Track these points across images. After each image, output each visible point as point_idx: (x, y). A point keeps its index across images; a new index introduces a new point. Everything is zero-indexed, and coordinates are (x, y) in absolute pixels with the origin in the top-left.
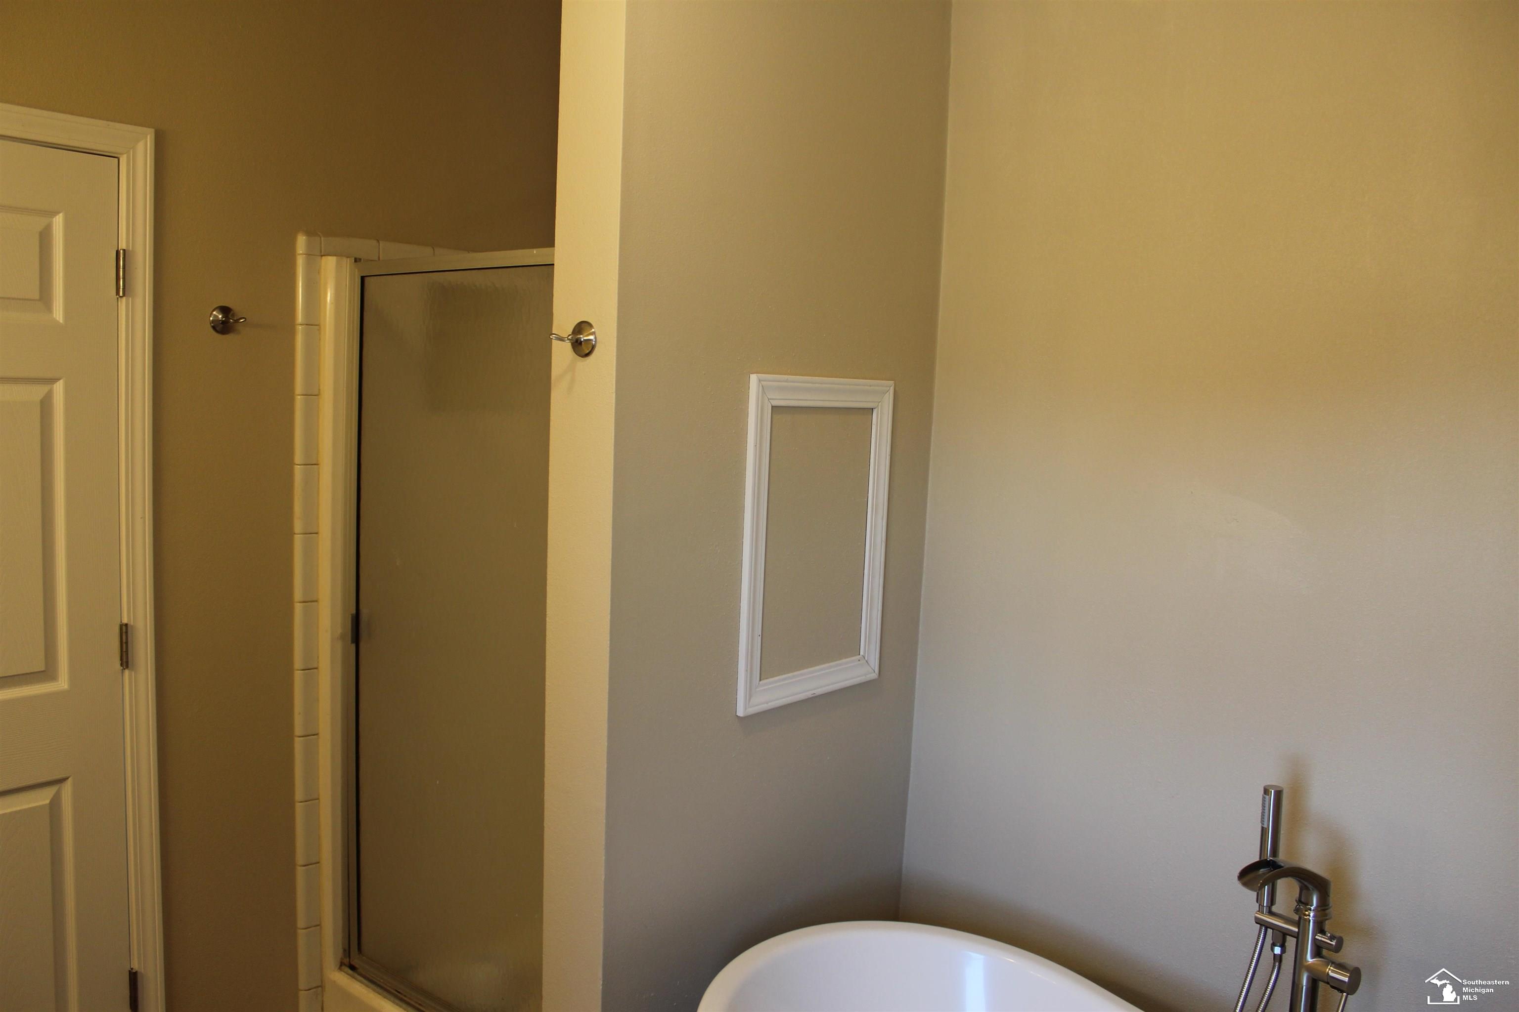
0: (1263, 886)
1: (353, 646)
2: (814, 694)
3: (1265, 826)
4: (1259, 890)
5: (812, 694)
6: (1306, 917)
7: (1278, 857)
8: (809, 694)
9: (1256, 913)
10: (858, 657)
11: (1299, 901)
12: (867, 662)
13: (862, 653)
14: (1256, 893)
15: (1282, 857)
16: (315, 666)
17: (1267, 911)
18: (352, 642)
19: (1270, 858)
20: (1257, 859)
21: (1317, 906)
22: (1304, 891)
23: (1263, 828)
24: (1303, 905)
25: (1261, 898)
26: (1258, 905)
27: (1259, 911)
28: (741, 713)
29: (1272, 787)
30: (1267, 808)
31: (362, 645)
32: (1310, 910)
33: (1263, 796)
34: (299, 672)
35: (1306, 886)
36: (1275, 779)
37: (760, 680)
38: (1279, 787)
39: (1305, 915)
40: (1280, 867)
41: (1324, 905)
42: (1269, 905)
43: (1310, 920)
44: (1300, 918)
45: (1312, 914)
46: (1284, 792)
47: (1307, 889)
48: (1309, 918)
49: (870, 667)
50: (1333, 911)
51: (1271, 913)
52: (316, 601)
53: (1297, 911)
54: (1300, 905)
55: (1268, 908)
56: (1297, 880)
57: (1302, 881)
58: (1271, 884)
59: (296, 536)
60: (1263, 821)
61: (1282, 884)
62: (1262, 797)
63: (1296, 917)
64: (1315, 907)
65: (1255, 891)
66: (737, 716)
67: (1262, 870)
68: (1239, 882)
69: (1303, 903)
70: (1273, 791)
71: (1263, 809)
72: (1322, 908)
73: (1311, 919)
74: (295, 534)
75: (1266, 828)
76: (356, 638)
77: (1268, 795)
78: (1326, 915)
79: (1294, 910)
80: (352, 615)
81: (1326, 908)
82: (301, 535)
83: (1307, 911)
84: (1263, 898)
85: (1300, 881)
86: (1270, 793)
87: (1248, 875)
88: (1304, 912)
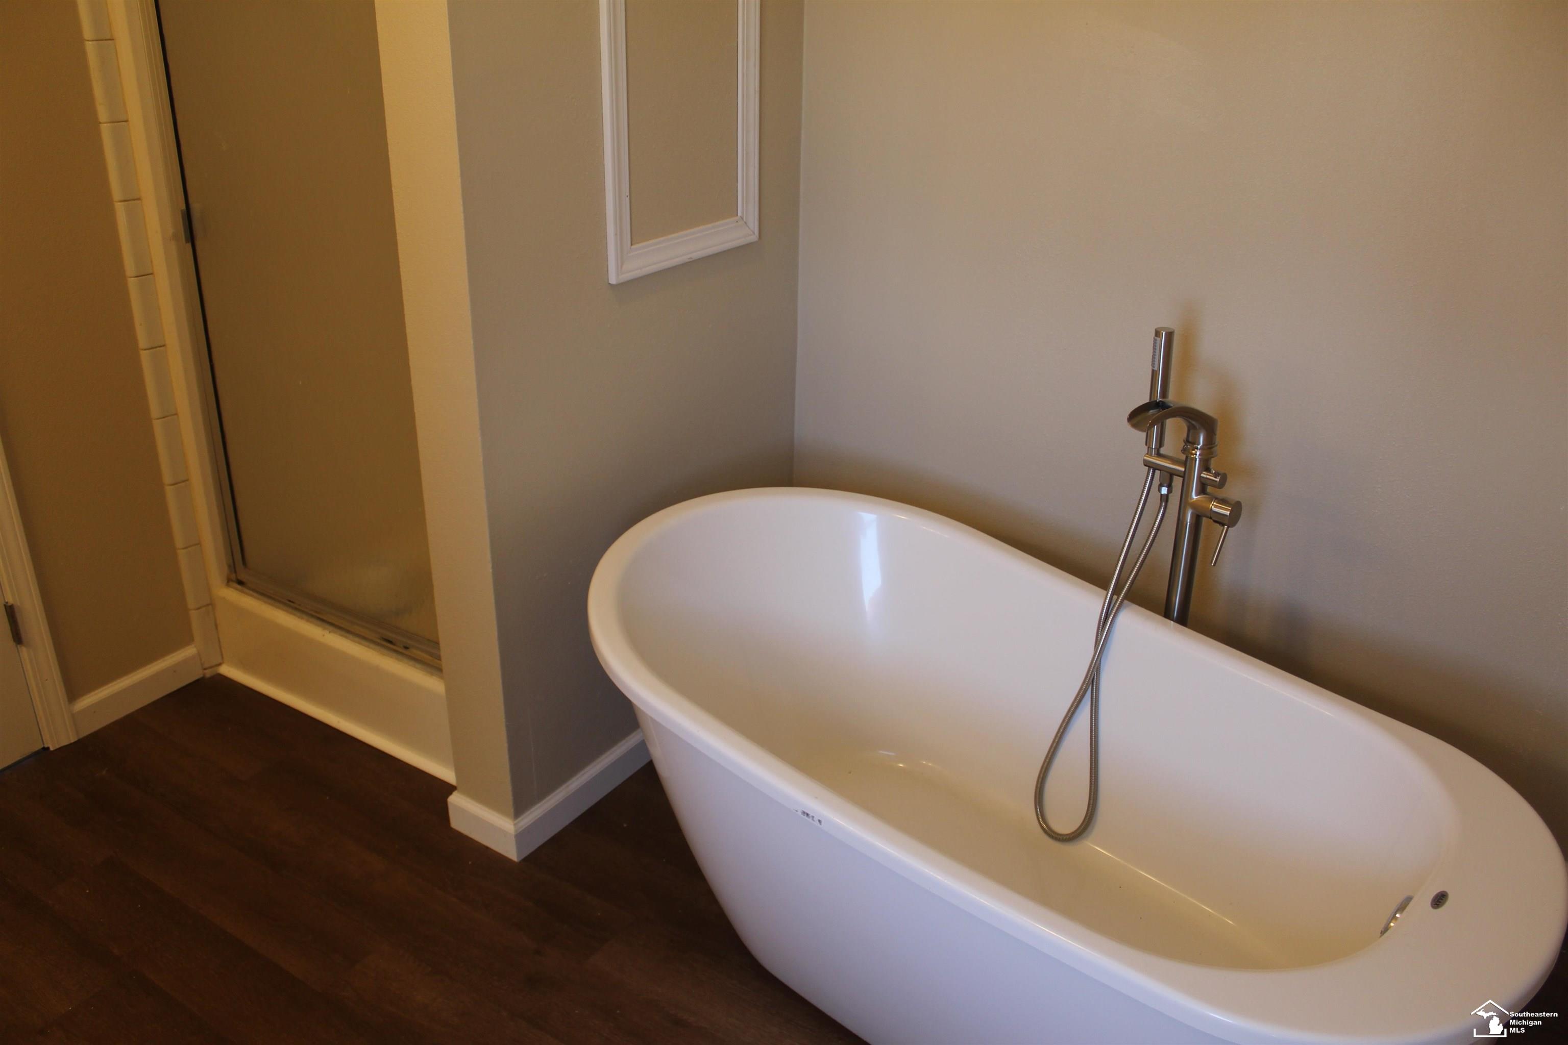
0: (1152, 426)
1: (189, 245)
2: (691, 258)
3: (1156, 369)
4: (1148, 429)
5: (689, 259)
6: (1192, 456)
7: (1168, 398)
8: (685, 259)
9: (1145, 456)
10: (736, 218)
11: (1187, 441)
12: (746, 223)
13: (740, 214)
14: (1144, 434)
15: (1172, 398)
16: (150, 272)
17: (1156, 453)
18: (187, 241)
19: (1159, 399)
20: (1148, 401)
21: (1204, 445)
22: (1191, 432)
23: (1153, 371)
24: (1191, 445)
25: (1150, 440)
26: (1147, 447)
27: (1148, 454)
28: (613, 280)
29: (1163, 329)
30: (1157, 351)
31: (198, 243)
32: (1197, 449)
33: (1154, 338)
34: (133, 279)
35: (1193, 424)
36: (1167, 322)
37: (632, 245)
38: (1169, 328)
39: (1193, 454)
40: (1169, 407)
41: (1210, 443)
42: (1158, 447)
43: (1196, 459)
44: (1187, 457)
45: (1198, 453)
46: (1175, 332)
47: (1194, 427)
48: (1195, 457)
49: (749, 228)
50: (1217, 449)
51: (1159, 455)
52: (139, 199)
53: (1184, 450)
54: (1187, 444)
55: (1156, 450)
56: (1186, 420)
57: (1188, 419)
58: (1160, 424)
59: (101, 125)
60: (1154, 364)
61: (1170, 423)
62: (1153, 340)
63: (1183, 457)
64: (1202, 446)
65: (1144, 431)
66: (610, 284)
67: (1151, 411)
68: (1128, 424)
69: (1190, 442)
70: (1164, 333)
71: (1154, 352)
72: (1208, 446)
73: (1197, 457)
74: (100, 123)
75: (1156, 371)
76: (191, 238)
77: (1159, 337)
78: (1212, 453)
79: (1181, 451)
80: (182, 211)
81: (1213, 445)
82: (109, 124)
83: (1194, 450)
84: (1152, 439)
85: (1188, 421)
86: (1161, 334)
87: (1137, 417)
88: (1191, 451)
